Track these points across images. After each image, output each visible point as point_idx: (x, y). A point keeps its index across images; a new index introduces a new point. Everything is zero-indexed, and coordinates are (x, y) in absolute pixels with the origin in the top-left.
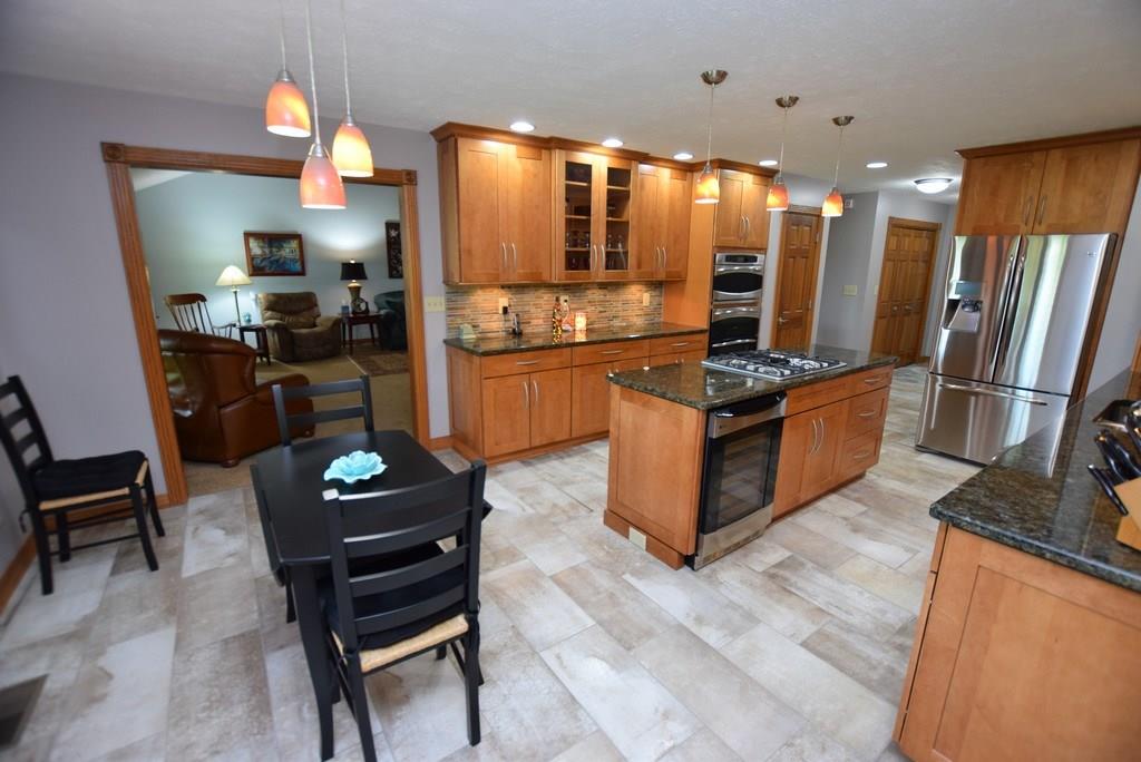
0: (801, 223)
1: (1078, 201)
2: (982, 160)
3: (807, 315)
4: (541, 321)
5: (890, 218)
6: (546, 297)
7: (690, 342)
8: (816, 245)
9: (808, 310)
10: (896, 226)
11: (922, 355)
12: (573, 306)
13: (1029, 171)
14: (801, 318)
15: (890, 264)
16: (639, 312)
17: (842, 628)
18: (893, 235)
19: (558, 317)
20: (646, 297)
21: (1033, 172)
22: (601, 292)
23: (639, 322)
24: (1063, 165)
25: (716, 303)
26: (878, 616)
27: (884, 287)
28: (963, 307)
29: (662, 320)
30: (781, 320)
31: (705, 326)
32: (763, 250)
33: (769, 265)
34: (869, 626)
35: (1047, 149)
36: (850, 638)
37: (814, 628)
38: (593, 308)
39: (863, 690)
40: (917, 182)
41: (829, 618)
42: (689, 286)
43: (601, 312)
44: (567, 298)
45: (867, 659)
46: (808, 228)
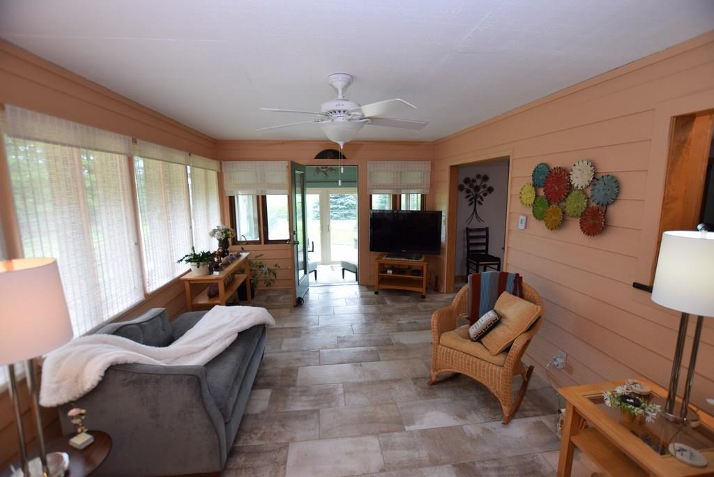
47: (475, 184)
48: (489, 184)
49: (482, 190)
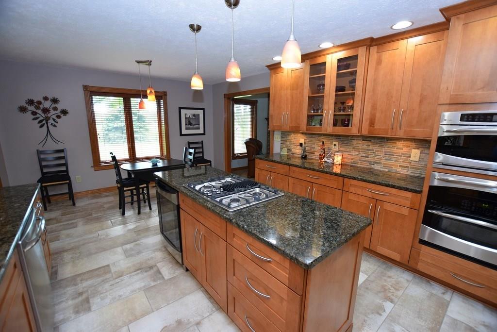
16: (405, 165)
17: (106, 279)
20: (415, 153)
22: (366, 143)
23: (404, 172)
26: (102, 295)
34: (100, 289)
36: (100, 279)
37: (113, 271)
39: (77, 273)
41: (114, 277)
44: (337, 143)
45: (86, 280)
47: (41, 107)
48: (60, 106)
49: (52, 112)
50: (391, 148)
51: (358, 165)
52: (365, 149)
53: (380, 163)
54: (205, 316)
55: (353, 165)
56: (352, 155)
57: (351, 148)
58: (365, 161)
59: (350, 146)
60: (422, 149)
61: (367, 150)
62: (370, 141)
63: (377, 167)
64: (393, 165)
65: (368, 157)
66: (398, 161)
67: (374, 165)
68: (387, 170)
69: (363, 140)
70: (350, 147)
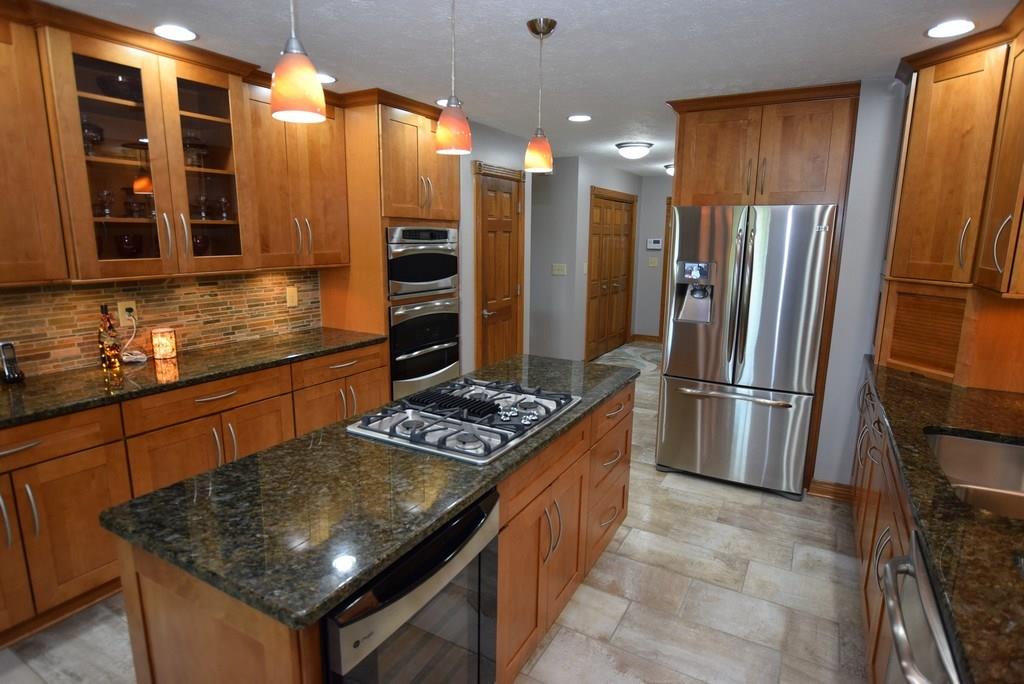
0: (496, 187)
1: (797, 165)
2: (696, 114)
3: (516, 302)
4: (76, 350)
5: (592, 187)
6: (81, 306)
7: (360, 359)
8: (518, 215)
9: (517, 297)
10: (599, 197)
11: (632, 333)
12: (147, 317)
13: (746, 130)
14: (509, 307)
15: (596, 238)
16: (281, 317)
18: (596, 206)
19: (108, 342)
20: (292, 293)
21: (750, 130)
22: (207, 290)
23: (283, 331)
24: (780, 124)
25: (393, 299)
27: (593, 262)
28: (693, 293)
29: (321, 324)
30: (485, 312)
31: (380, 330)
32: (455, 222)
33: (464, 241)
35: (762, 105)
38: (192, 317)
40: (619, 146)
42: (356, 274)
43: (206, 323)
44: (132, 304)
46: (508, 196)
50: (256, 291)
51: (201, 346)
52: (208, 305)
53: (245, 327)
54: (584, 637)
55: (189, 348)
56: (181, 326)
57: (174, 310)
58: (213, 331)
59: (170, 304)
60: (299, 285)
61: (214, 305)
62: (216, 284)
63: (241, 337)
64: (266, 324)
65: (218, 321)
66: (272, 314)
67: (234, 333)
68: (258, 337)
69: (200, 285)
70: (172, 307)
